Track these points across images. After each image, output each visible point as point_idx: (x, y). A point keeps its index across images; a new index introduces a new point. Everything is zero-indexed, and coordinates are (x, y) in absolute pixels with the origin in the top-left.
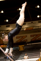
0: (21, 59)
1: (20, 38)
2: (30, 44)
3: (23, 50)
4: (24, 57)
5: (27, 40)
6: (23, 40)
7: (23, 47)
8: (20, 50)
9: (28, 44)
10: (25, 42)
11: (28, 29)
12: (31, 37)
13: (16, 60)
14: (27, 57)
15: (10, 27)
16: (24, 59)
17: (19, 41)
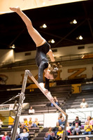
0: (76, 108)
1: (74, 72)
3: (79, 92)
4: (79, 104)
5: (86, 75)
6: (79, 75)
8: (74, 92)
9: (87, 83)
11: (88, 56)
13: (67, 108)
14: (86, 104)
15: (58, 52)
16: (80, 107)
17: (73, 77)
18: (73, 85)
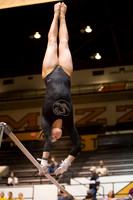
0: (87, 176)
1: (86, 114)
2: (114, 133)
3: (93, 149)
5: (105, 119)
6: (94, 120)
7: (94, 140)
8: (85, 149)
9: (107, 133)
10: (101, 126)
11: (109, 88)
12: (117, 111)
17: (83, 122)
18: (83, 137)
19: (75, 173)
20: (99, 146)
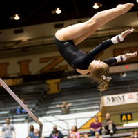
0: (53, 115)
3: (57, 92)
6: (57, 67)
7: (58, 84)
10: (63, 71)
18: (48, 82)
19: (44, 112)
20: (62, 89)
